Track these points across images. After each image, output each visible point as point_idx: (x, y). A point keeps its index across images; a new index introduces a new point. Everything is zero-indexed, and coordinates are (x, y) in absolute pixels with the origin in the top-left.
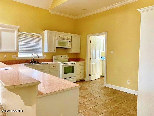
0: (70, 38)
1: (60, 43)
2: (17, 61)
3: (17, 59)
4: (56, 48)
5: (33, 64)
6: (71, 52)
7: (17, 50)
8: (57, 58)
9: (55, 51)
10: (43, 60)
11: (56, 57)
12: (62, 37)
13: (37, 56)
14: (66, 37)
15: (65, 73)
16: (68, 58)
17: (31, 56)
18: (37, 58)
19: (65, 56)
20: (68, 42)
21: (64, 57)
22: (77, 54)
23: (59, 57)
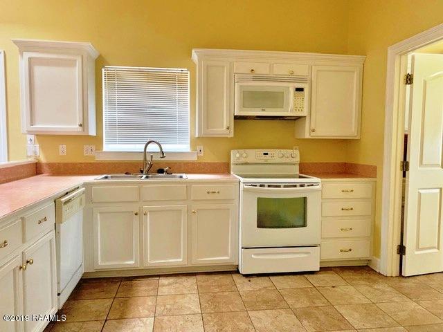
0: (303, 72)
1: (250, 97)
2: (98, 164)
3: (100, 158)
4: (236, 118)
5: (147, 177)
6: (307, 136)
7: (81, 125)
8: (243, 160)
9: (228, 132)
10: (193, 163)
11: (238, 155)
12: (262, 69)
13: (159, 150)
14: (282, 70)
15: (259, 226)
16: (297, 160)
17: (143, 150)
19: (283, 151)
20: (292, 91)
21: (276, 155)
22: (345, 143)
23: (254, 155)
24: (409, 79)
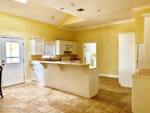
0: (71, 44)
1: (66, 48)
3: (42, 59)
4: (64, 51)
6: (72, 54)
7: (44, 53)
9: (63, 54)
11: (63, 58)
12: (67, 44)
16: (70, 58)
18: (54, 59)
20: (71, 47)
23: (65, 58)
24: (85, 47)
